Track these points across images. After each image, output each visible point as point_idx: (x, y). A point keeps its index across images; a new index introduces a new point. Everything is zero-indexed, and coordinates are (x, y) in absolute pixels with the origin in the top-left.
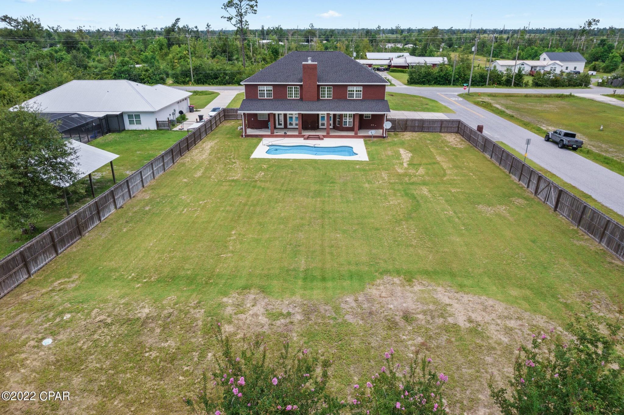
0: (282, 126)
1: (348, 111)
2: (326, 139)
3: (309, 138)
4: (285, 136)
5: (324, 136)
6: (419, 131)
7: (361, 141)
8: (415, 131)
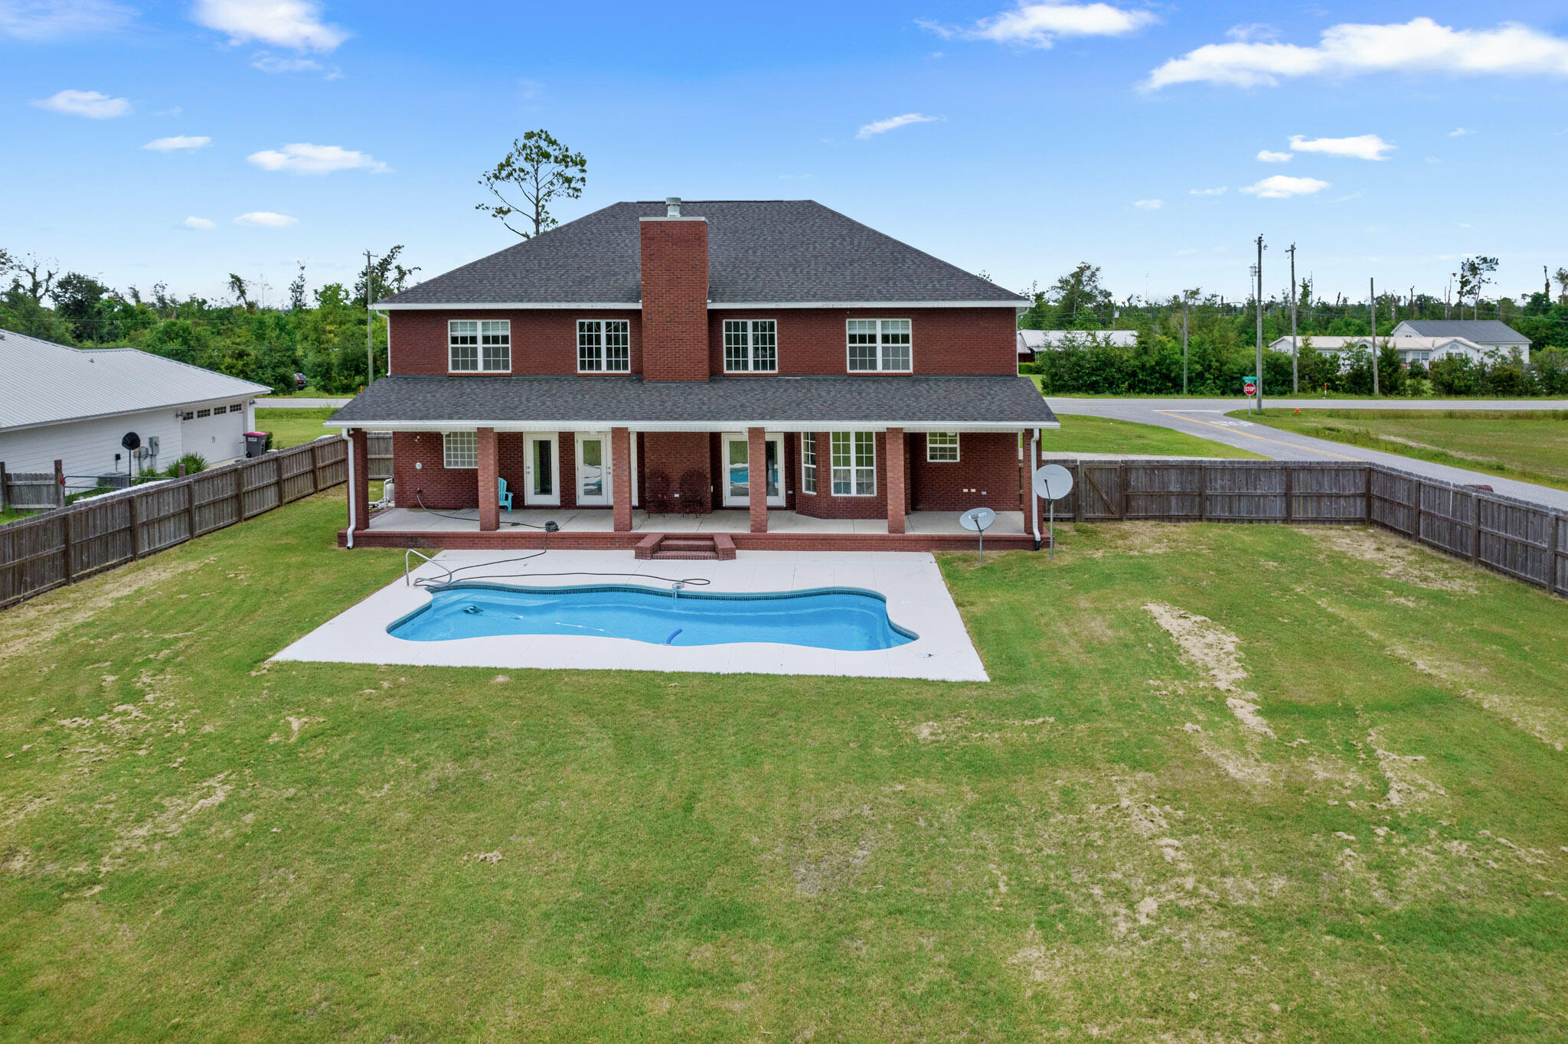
0: (554, 498)
1: (852, 418)
2: (746, 558)
3: (660, 549)
4: (551, 540)
5: (739, 542)
6: (1187, 518)
7: (927, 561)
8: (1170, 518)
